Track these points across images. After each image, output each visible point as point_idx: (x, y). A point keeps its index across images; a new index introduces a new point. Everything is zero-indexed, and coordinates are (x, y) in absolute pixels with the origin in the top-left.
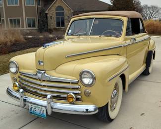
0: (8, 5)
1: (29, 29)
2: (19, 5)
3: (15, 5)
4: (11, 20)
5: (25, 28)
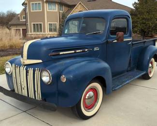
0: (31, 11)
1: (50, 33)
2: (41, 10)
4: (34, 25)
5: (46, 33)
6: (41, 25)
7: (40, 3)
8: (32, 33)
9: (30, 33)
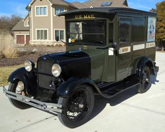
0: (36, 16)
2: (47, 15)
3: (43, 15)
4: (38, 31)
5: (52, 40)
6: (46, 31)
7: (46, 7)
8: (36, 40)
9: (33, 41)
